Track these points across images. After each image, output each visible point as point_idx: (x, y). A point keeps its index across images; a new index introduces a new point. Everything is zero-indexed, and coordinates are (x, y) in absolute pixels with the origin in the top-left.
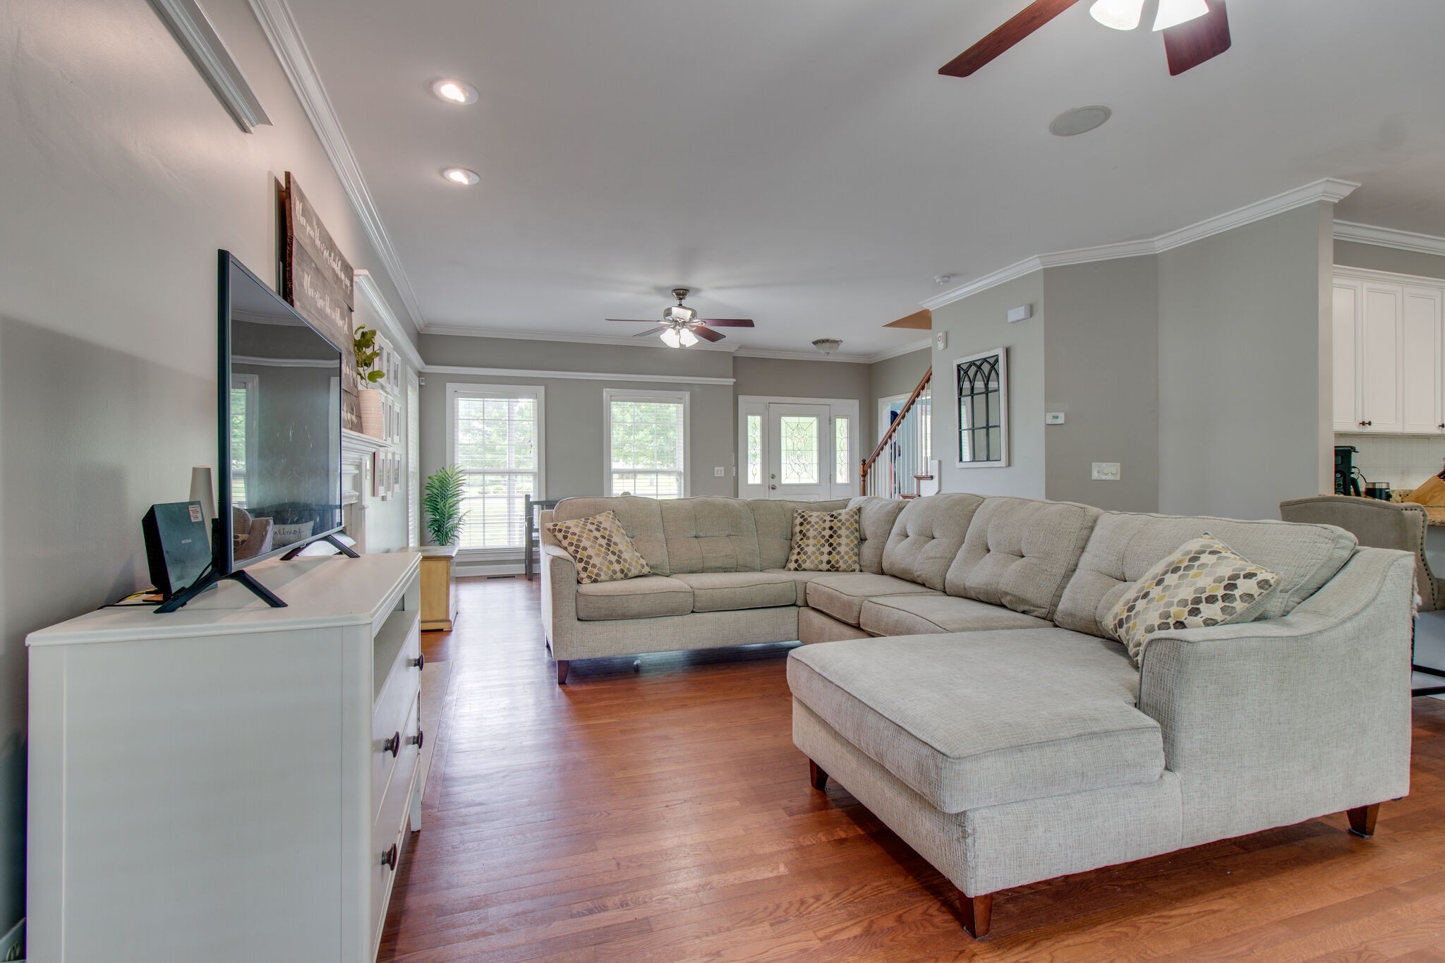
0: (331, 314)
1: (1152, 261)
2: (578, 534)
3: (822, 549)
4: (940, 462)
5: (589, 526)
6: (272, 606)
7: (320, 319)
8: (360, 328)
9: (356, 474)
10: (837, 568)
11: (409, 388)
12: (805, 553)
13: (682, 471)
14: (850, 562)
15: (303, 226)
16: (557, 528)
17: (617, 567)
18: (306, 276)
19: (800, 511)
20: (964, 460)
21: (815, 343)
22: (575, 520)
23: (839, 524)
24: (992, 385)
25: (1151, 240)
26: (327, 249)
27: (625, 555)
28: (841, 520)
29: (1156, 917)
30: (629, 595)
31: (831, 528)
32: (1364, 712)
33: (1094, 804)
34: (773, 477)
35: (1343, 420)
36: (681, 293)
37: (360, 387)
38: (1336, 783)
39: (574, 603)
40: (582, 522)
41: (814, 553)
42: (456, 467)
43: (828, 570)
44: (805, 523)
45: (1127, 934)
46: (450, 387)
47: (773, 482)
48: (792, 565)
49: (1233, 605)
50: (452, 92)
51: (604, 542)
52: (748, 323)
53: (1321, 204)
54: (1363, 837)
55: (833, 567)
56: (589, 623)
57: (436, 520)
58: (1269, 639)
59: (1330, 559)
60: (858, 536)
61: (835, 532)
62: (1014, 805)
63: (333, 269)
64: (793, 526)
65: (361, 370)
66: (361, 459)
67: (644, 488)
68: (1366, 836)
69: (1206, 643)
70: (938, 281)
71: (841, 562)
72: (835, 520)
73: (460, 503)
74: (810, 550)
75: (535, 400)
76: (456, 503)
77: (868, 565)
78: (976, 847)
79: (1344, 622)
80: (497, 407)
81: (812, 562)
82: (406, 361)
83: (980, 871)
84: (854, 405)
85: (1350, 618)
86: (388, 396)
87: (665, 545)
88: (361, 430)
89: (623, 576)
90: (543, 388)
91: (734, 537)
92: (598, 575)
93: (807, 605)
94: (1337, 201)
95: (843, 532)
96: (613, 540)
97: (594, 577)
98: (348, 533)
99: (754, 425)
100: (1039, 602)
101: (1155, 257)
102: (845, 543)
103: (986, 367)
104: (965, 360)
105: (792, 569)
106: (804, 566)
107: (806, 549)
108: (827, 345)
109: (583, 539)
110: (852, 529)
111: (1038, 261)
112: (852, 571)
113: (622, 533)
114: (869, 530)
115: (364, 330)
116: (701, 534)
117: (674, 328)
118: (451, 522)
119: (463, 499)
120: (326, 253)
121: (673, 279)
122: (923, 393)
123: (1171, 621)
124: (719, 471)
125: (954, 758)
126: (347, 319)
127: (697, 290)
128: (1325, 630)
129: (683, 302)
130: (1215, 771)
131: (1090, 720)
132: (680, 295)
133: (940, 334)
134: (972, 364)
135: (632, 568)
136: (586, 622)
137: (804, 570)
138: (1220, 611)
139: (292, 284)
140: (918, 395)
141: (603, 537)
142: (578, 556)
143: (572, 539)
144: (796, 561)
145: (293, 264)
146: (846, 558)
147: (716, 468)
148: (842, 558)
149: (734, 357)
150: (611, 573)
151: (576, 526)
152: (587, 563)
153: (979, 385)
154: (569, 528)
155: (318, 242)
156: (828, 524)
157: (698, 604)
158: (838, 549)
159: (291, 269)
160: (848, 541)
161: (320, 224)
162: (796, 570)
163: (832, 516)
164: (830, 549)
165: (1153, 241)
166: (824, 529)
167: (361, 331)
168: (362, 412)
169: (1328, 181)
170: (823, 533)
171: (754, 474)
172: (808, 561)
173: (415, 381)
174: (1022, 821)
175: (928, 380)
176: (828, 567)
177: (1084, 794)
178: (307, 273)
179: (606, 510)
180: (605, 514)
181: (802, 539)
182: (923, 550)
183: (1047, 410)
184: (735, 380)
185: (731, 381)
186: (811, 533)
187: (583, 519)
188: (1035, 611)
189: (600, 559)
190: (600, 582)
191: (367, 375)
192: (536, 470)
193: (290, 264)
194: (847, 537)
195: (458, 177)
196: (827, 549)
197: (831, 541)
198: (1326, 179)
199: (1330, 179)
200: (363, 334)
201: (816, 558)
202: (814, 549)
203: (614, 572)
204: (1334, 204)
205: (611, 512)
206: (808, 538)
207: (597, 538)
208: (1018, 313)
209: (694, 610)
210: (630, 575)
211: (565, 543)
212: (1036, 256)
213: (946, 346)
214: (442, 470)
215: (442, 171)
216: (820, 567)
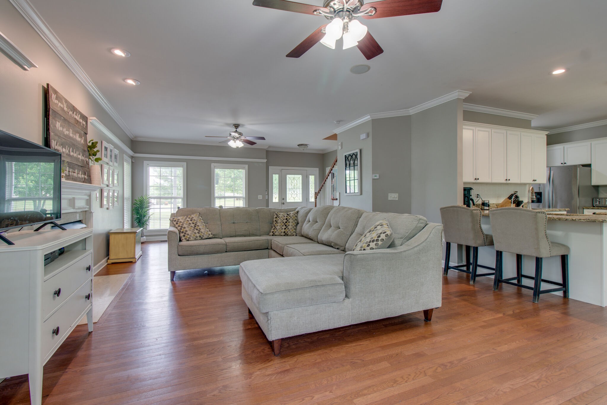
0: (73, 136)
1: (408, 118)
2: (182, 222)
3: (283, 227)
4: (340, 193)
5: (188, 219)
6: (9, 244)
7: (66, 139)
8: (91, 141)
9: (87, 200)
10: (287, 234)
11: (125, 164)
12: (276, 229)
13: (245, 197)
14: (292, 232)
15: (57, 104)
16: (174, 220)
17: (198, 235)
18: (58, 123)
19: (276, 213)
20: (347, 192)
21: (298, 145)
22: (182, 217)
23: (290, 218)
24: (356, 162)
25: (408, 110)
26: (71, 111)
27: (202, 230)
28: (290, 216)
29: (341, 347)
30: (199, 245)
31: (286, 219)
32: (422, 278)
33: (317, 309)
34: (283, 199)
35: (468, 178)
36: (237, 126)
37: (91, 164)
38: (412, 302)
39: (177, 248)
40: (185, 218)
41: (279, 229)
42: (148, 195)
43: (284, 235)
44: (277, 217)
45: (327, 352)
46: (145, 162)
47: (283, 201)
48: (271, 234)
49: (378, 243)
50: (119, 53)
51: (193, 225)
52: (263, 138)
53: (458, 99)
54: (427, 321)
55: (286, 234)
56: (183, 256)
57: (138, 218)
58: (385, 254)
59: (416, 227)
60: (296, 222)
61: (288, 221)
62: (287, 310)
63: (75, 119)
64: (273, 219)
65: (91, 157)
66: (91, 193)
67: (229, 204)
68: (428, 321)
69: (360, 255)
70: (335, 123)
71: (289, 232)
72: (288, 216)
73: (150, 210)
74: (278, 227)
75: (182, 168)
76: (147, 211)
77: (298, 233)
78: (271, 324)
79: (414, 248)
80: (166, 171)
81: (278, 232)
82: (122, 151)
83: (273, 332)
84: (316, 170)
85: (416, 246)
86: (110, 167)
87: (220, 226)
88: (90, 182)
89: (200, 238)
90: (186, 163)
91: (249, 223)
92: (189, 238)
93: (272, 249)
94: (464, 98)
95: (291, 221)
96: (197, 224)
97: (188, 239)
98: (83, 222)
99: (275, 178)
100: (341, 245)
101: (410, 116)
102: (291, 225)
103: (354, 156)
104: (347, 154)
105: (271, 235)
106: (275, 234)
107: (277, 227)
108: (303, 146)
109: (184, 224)
110: (294, 219)
111: (369, 117)
112: (293, 235)
113: (202, 222)
114: (300, 220)
115: (93, 142)
116: (236, 222)
117: (233, 140)
118: (145, 219)
119: (150, 209)
120: (71, 113)
121: (232, 121)
122: (335, 166)
123: (362, 249)
124: (260, 197)
125: (264, 294)
126: (83, 138)
127: (243, 125)
128: (407, 250)
129: (238, 130)
130: (364, 298)
131: (318, 281)
132: (236, 127)
133: (340, 143)
134: (350, 155)
135: (205, 235)
136: (182, 256)
137: (276, 235)
138: (375, 245)
139: (49, 126)
140: (333, 167)
141: (193, 223)
142: (182, 231)
143: (180, 224)
144: (273, 232)
145: (50, 119)
146: (291, 230)
147: (259, 196)
148: (289, 230)
149: (266, 151)
150: (195, 237)
151: (182, 219)
152: (185, 233)
153: (352, 162)
154: (179, 220)
155: (66, 109)
156: (285, 218)
157: (228, 249)
158: (288, 227)
159: (49, 121)
160: (292, 224)
161: (66, 101)
162: (272, 235)
163: (287, 214)
164: (285, 227)
165: (409, 110)
166: (284, 219)
167: (92, 142)
168: (91, 174)
169: (459, 91)
170: (283, 221)
171: (275, 199)
172: (277, 232)
173: (130, 160)
174: (289, 315)
175: (336, 161)
176: (284, 234)
177: (313, 306)
178: (58, 121)
179: (197, 213)
180: (195, 214)
181: (276, 223)
182: (313, 227)
183: (373, 174)
184: (266, 160)
185: (265, 161)
186: (279, 221)
187: (186, 216)
188: (340, 248)
189: (191, 232)
190: (191, 241)
191: (94, 159)
192: (183, 197)
193: (49, 119)
194: (292, 222)
195: (130, 82)
196: (284, 227)
197: (286, 224)
198: (458, 90)
199: (459, 90)
200: (93, 143)
201: (280, 231)
202: (280, 227)
203: (197, 237)
204: (463, 99)
205: (198, 214)
206: (278, 223)
207: (190, 224)
208: (363, 136)
209: (227, 251)
210: (203, 238)
211: (177, 226)
212: (368, 115)
213: (342, 148)
214: (141, 197)
215: (124, 80)
216: (281, 234)
